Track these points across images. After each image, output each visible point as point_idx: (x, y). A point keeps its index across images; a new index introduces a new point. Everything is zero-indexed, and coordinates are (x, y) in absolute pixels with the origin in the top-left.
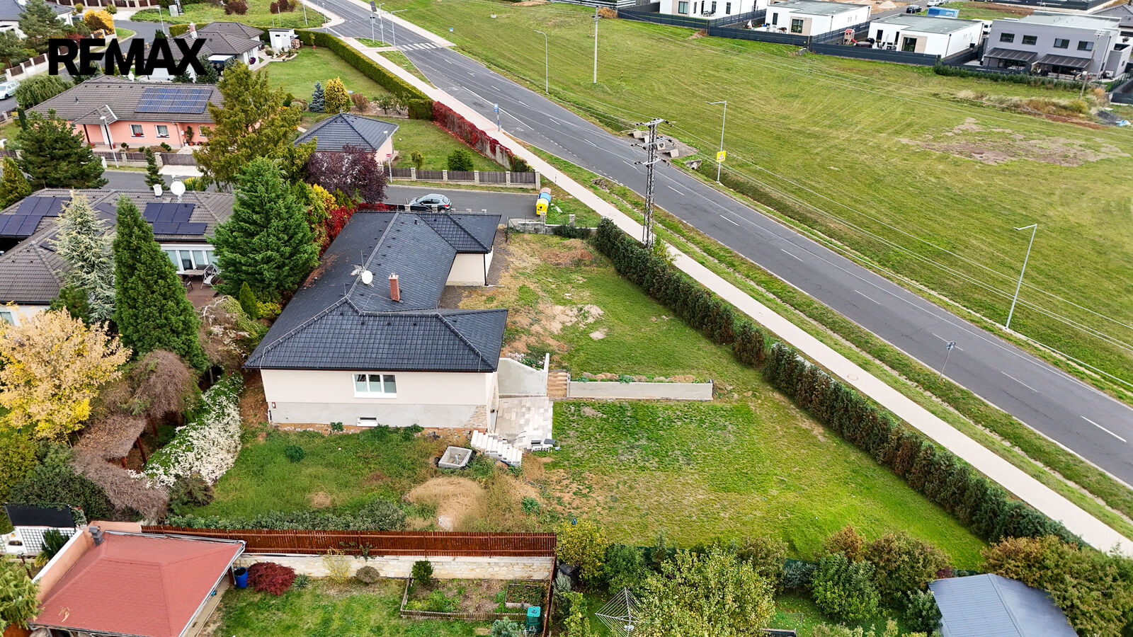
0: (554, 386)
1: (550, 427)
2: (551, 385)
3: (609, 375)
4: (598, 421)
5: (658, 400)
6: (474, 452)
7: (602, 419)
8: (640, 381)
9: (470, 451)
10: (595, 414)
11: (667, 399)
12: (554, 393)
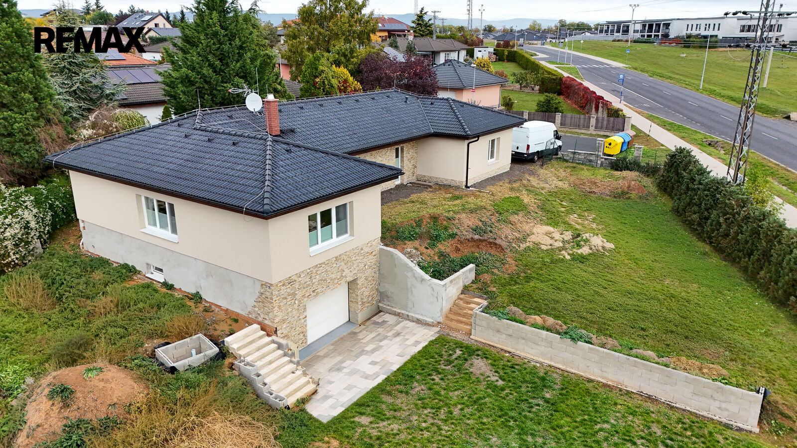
0: (459, 314)
1: (395, 367)
2: (456, 312)
3: (551, 321)
4: (482, 387)
5: (628, 393)
6: (223, 354)
7: (491, 386)
8: (603, 346)
9: (216, 350)
10: (488, 373)
11: (649, 397)
12: (453, 324)
